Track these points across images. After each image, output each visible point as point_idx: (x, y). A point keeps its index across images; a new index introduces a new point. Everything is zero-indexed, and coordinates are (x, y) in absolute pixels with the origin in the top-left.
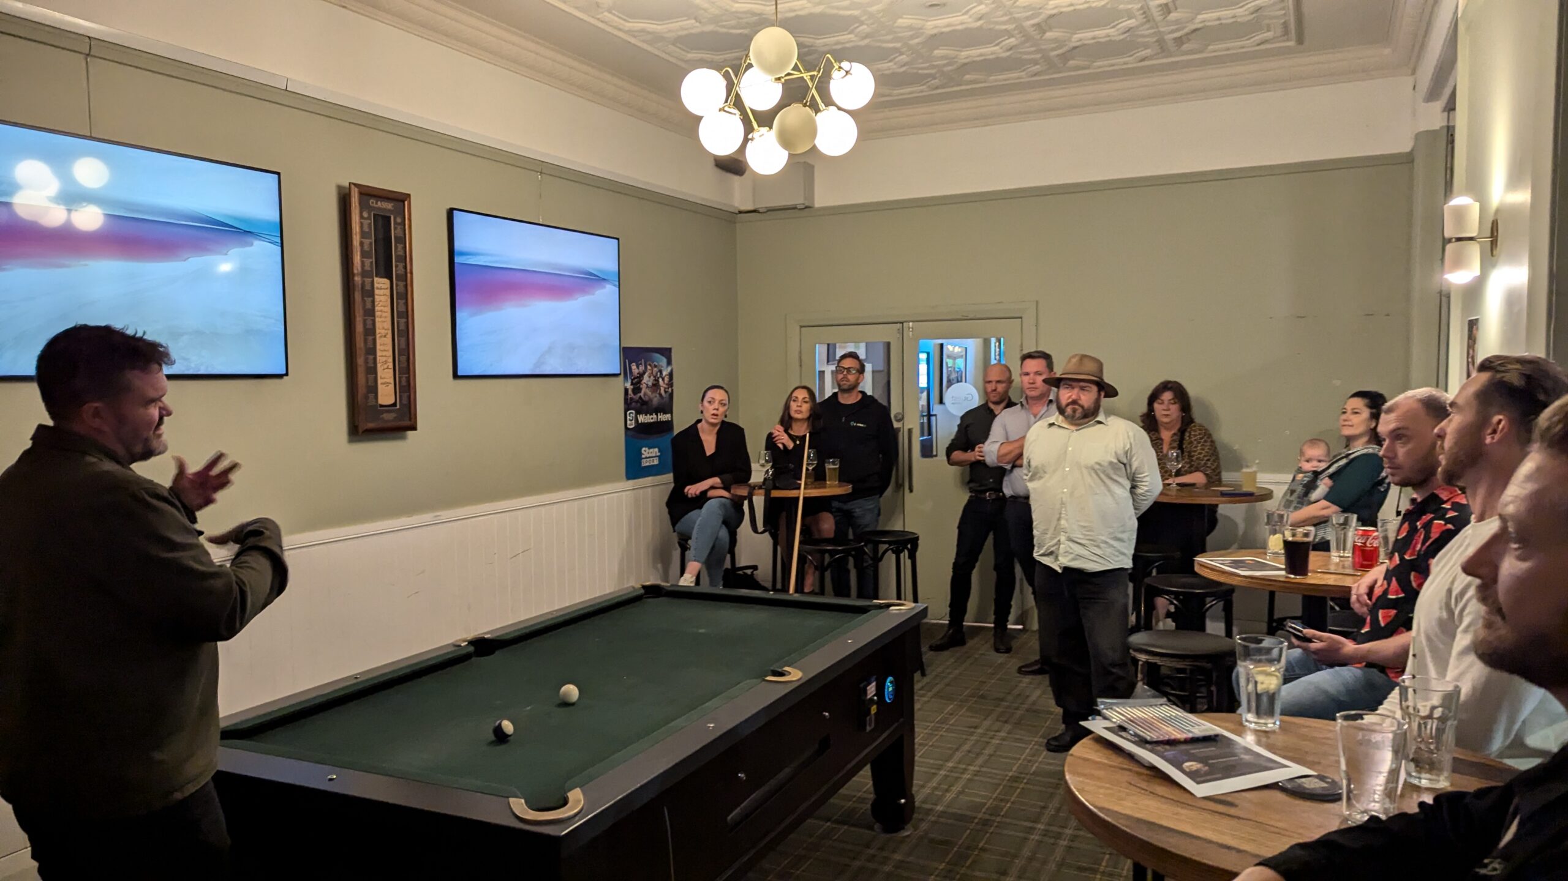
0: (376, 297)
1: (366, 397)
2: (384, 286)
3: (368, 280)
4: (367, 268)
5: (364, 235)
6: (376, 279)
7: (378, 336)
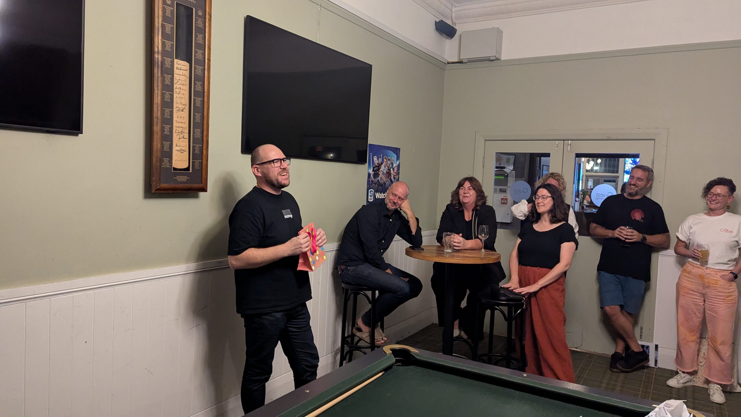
0: (175, 75)
1: (161, 161)
2: (183, 68)
3: (168, 60)
4: (168, 48)
5: (165, 18)
6: (176, 61)
7: (175, 110)
